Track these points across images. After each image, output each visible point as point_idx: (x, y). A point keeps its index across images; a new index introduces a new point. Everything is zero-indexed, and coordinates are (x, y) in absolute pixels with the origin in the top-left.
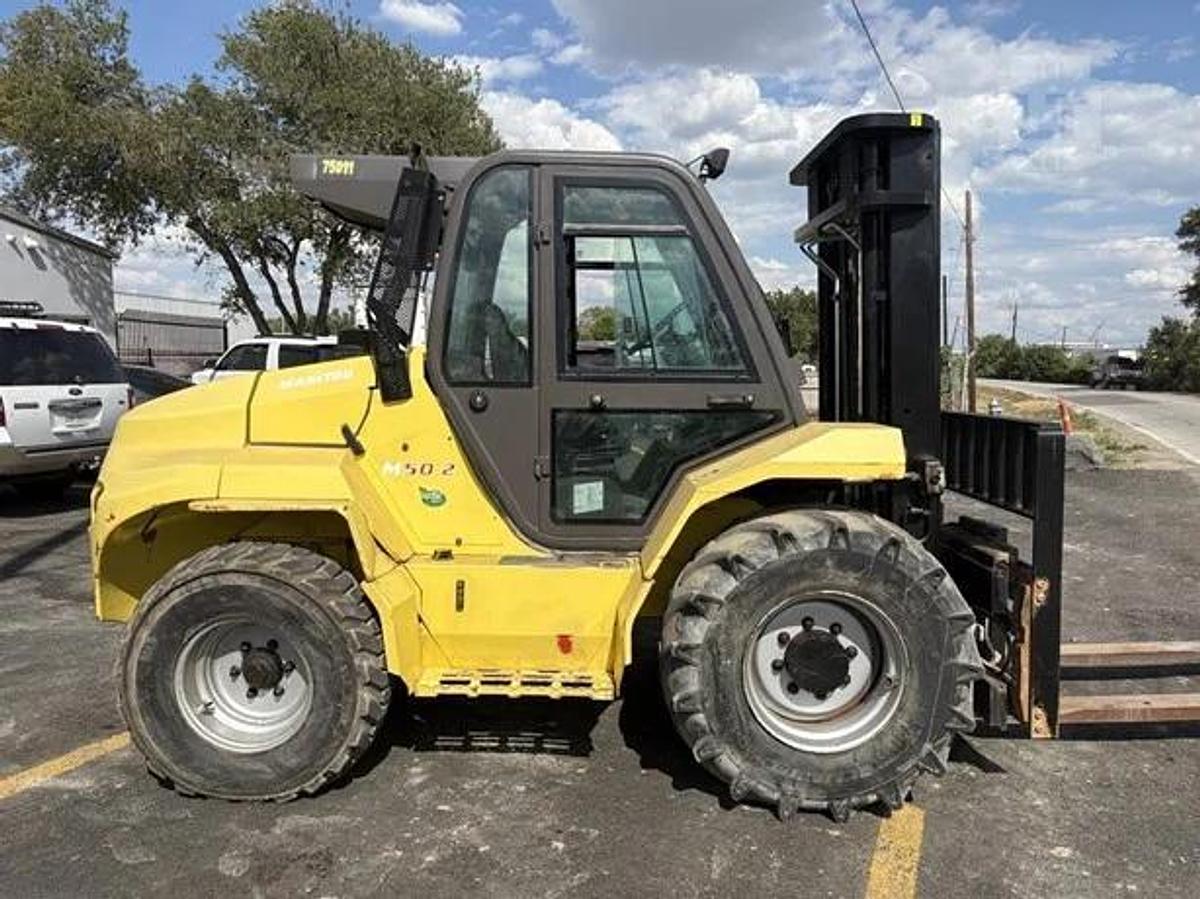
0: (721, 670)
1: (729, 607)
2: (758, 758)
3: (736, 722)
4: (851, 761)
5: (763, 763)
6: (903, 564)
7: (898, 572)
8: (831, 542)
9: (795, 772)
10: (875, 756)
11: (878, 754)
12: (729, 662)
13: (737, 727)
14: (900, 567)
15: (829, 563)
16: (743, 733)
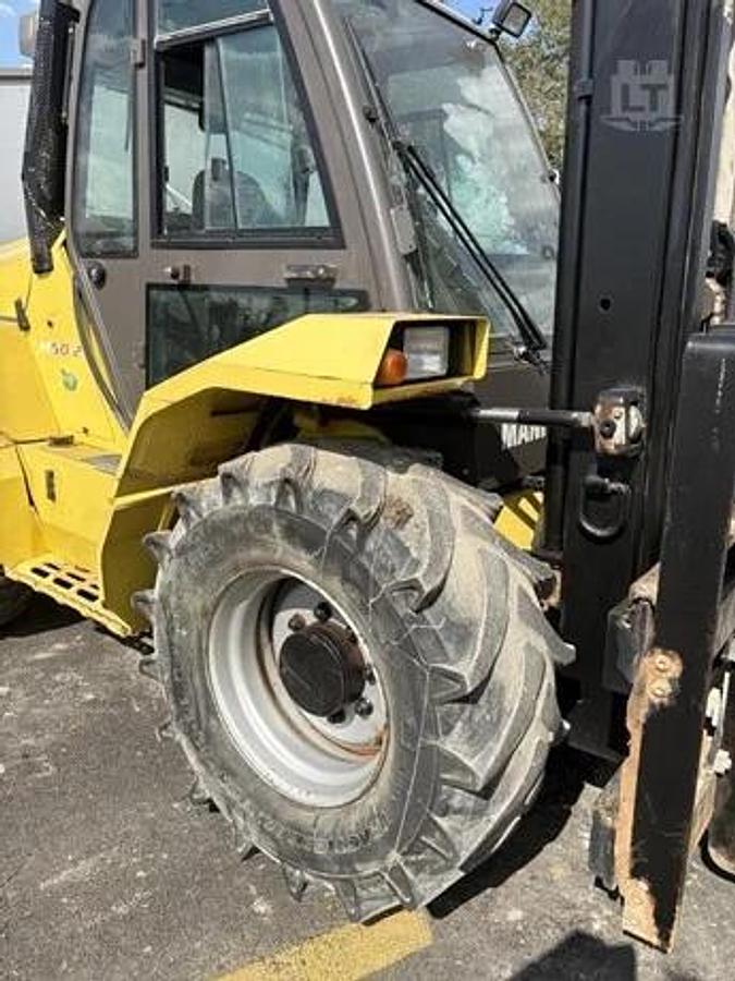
0: (176, 640)
1: (178, 561)
2: (212, 766)
3: (192, 711)
4: (311, 822)
5: (215, 774)
6: (370, 556)
7: (360, 567)
8: (279, 496)
9: (248, 802)
10: (334, 833)
11: (338, 831)
12: (184, 633)
13: (193, 718)
14: (364, 560)
15: (276, 528)
16: (200, 728)
